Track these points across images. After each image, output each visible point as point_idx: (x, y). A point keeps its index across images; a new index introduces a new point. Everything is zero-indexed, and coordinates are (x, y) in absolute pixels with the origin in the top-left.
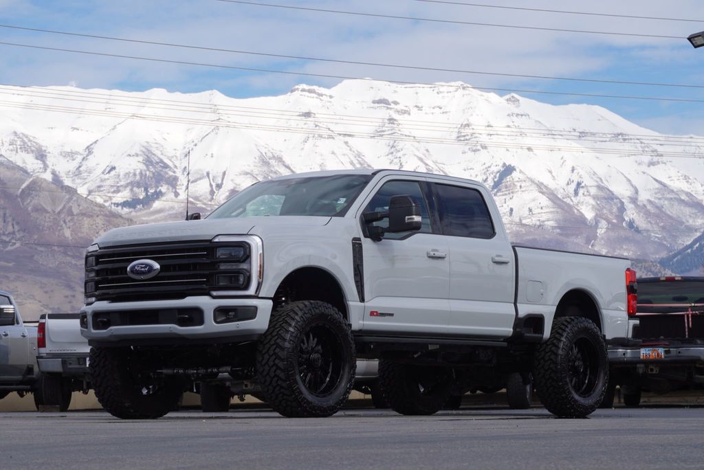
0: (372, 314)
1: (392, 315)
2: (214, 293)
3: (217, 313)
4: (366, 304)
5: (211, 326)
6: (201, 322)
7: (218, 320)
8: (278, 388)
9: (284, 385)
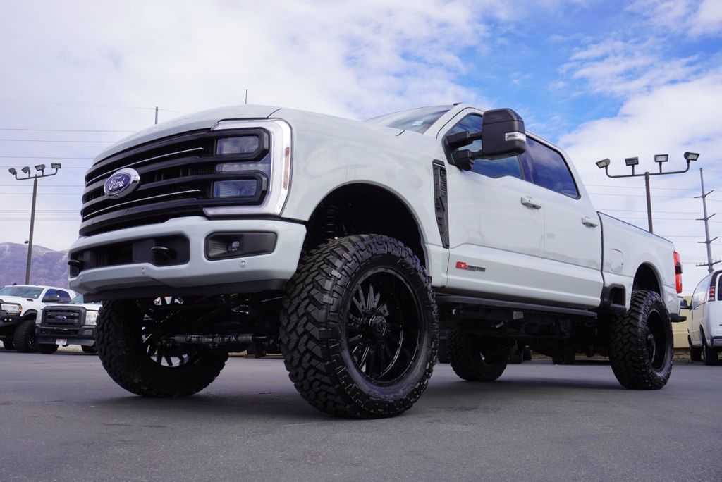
0: (459, 265)
1: (483, 270)
2: (210, 212)
3: (210, 242)
4: (452, 251)
5: (199, 265)
6: (185, 258)
7: (211, 254)
8: (312, 371)
9: (321, 367)
